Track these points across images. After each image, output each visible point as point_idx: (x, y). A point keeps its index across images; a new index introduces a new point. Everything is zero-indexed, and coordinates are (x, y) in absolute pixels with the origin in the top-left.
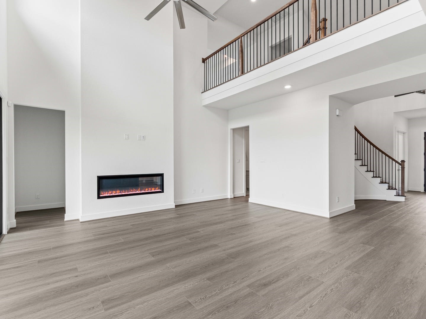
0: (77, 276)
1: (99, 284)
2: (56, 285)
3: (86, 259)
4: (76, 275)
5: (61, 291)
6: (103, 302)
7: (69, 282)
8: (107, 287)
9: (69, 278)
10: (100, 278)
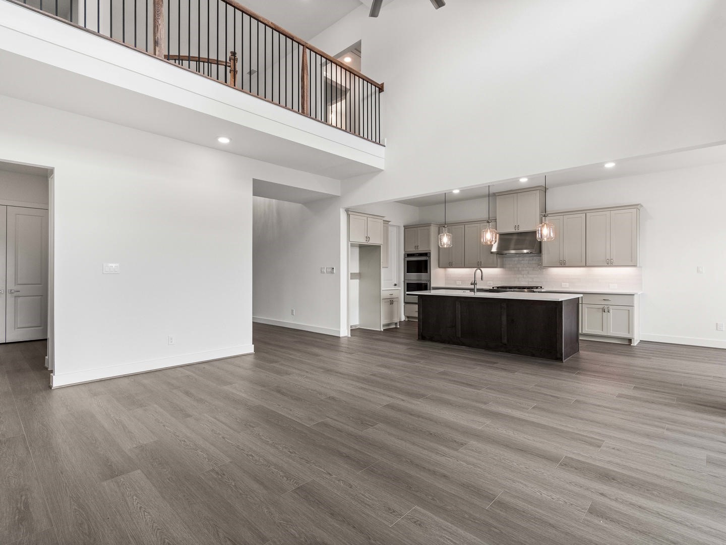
0: (602, 494)
1: (584, 463)
2: (645, 502)
3: (552, 522)
4: (602, 498)
5: (640, 488)
6: (599, 447)
7: (622, 493)
8: (579, 454)
9: (616, 500)
10: (573, 469)
